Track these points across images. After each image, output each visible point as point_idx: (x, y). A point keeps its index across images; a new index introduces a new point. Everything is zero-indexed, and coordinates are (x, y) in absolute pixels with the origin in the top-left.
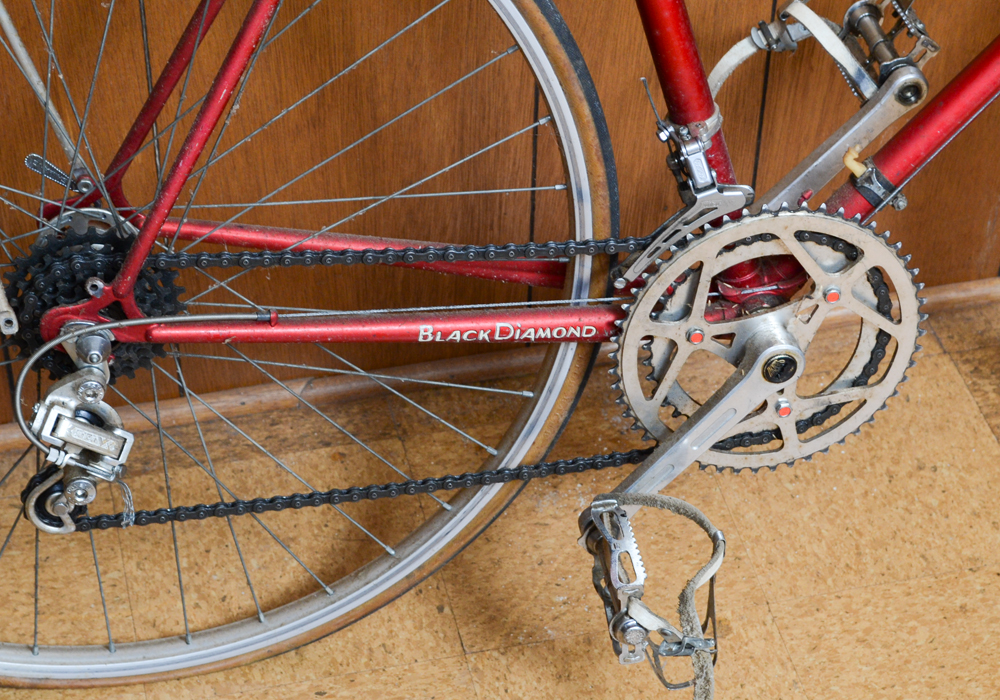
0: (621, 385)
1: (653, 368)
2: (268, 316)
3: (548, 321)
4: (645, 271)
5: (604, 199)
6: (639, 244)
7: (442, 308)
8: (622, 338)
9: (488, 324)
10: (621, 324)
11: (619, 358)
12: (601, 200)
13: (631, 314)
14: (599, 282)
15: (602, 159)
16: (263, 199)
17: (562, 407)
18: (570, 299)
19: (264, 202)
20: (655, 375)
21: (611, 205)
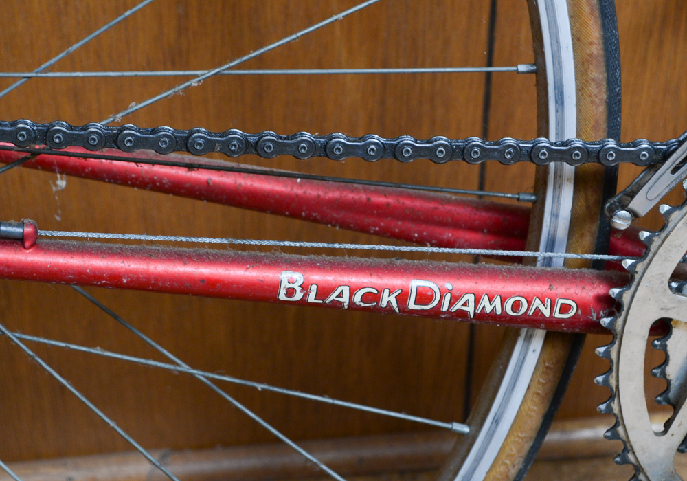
0: (615, 406)
1: (669, 382)
2: (20, 230)
3: (498, 287)
4: (663, 201)
5: (598, 86)
6: (657, 151)
7: (321, 245)
8: (620, 321)
9: (397, 282)
10: (620, 294)
11: (614, 356)
12: (593, 89)
13: (637, 277)
14: (582, 235)
15: (597, 13)
16: (43, 66)
17: (514, 451)
18: (537, 250)
19: (45, 71)
20: (671, 395)
21: (609, 97)
